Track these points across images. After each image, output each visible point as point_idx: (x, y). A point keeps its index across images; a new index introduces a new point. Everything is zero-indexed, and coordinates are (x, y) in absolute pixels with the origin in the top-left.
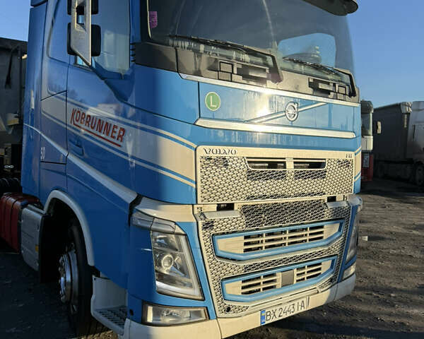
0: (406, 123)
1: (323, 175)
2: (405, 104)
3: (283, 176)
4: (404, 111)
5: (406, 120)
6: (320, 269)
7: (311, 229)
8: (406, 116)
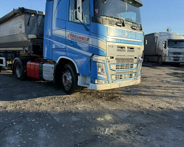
0: (156, 41)
1: (134, 51)
2: (156, 33)
3: (125, 51)
4: (155, 36)
5: (156, 40)
6: (132, 76)
7: (131, 65)
8: (156, 38)
